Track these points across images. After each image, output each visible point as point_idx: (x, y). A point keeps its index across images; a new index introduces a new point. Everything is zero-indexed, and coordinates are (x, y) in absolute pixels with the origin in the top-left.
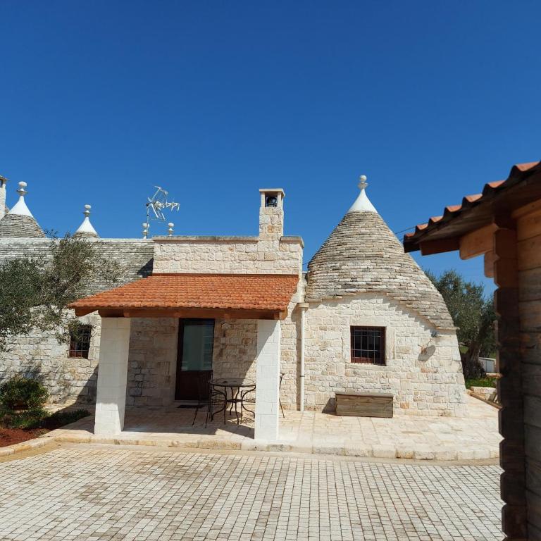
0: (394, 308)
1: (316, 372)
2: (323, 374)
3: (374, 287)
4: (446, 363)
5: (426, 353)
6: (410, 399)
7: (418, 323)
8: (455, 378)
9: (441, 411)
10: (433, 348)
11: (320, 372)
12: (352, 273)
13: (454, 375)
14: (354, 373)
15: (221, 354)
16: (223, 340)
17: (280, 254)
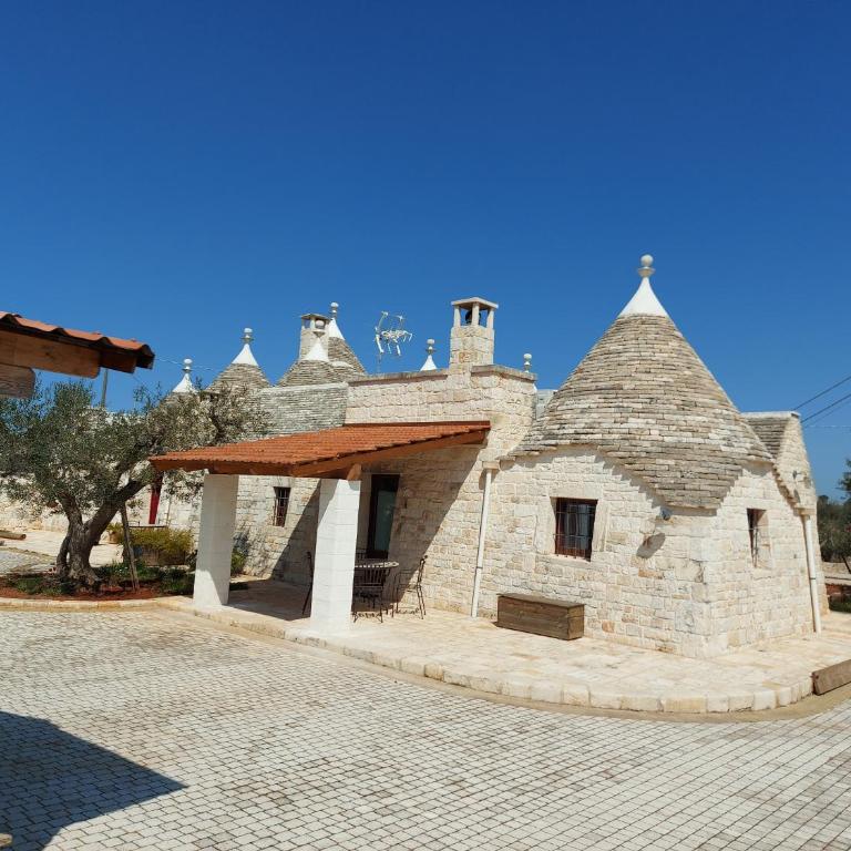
0: (611, 470)
1: (499, 564)
2: (507, 567)
3: (583, 437)
4: (678, 563)
5: (650, 545)
6: (616, 617)
7: (644, 495)
8: (690, 590)
9: (661, 643)
10: (662, 537)
11: (504, 564)
12: (564, 416)
13: (690, 584)
14: (547, 569)
15: (398, 531)
16: (403, 512)
17: (471, 392)
